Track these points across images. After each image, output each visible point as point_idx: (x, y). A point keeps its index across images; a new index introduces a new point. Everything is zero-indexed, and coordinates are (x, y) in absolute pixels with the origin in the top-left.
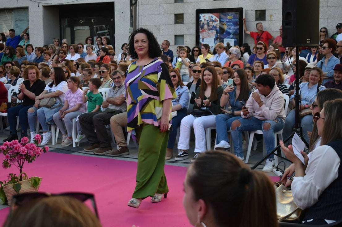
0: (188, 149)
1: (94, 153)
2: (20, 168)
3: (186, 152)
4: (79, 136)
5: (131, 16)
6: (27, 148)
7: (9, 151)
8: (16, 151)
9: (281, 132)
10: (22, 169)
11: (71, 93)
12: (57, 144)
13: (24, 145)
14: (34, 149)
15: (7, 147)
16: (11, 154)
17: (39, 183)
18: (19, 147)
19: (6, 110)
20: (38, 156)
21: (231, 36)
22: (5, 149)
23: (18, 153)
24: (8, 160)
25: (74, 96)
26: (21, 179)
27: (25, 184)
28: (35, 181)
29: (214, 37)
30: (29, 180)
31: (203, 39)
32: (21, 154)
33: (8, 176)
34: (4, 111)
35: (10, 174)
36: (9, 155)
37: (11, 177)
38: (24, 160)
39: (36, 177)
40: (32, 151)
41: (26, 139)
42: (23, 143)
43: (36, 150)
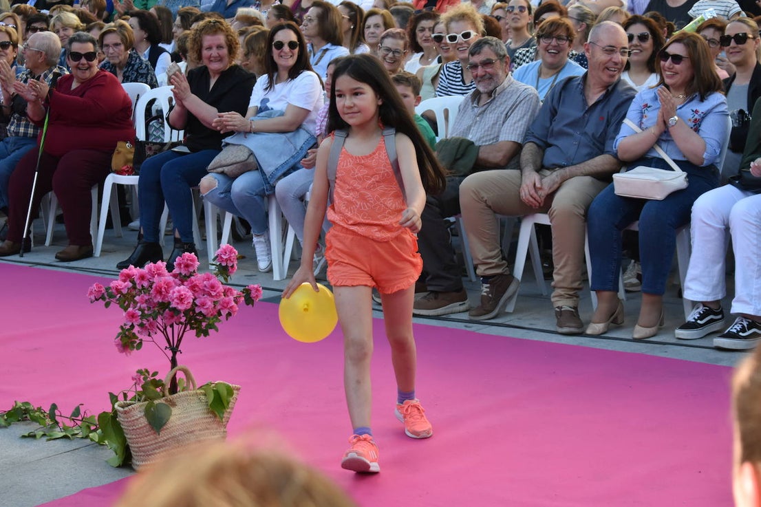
2: (170, 354)
6: (193, 288)
7: (137, 298)
8: (159, 299)
10: (178, 356)
13: (183, 279)
14: (213, 294)
15: (131, 285)
16: (144, 305)
17: (228, 403)
18: (168, 285)
19: (130, 165)
20: (229, 314)
22: (125, 291)
23: (164, 306)
24: (132, 326)
26: (174, 389)
27: (185, 404)
28: (217, 393)
30: (199, 391)
32: (175, 309)
33: (133, 379)
34: (125, 168)
35: (140, 372)
36: (137, 311)
37: (143, 382)
38: (183, 326)
39: (221, 382)
40: (210, 298)
41: (190, 260)
42: (180, 274)
43: (220, 295)
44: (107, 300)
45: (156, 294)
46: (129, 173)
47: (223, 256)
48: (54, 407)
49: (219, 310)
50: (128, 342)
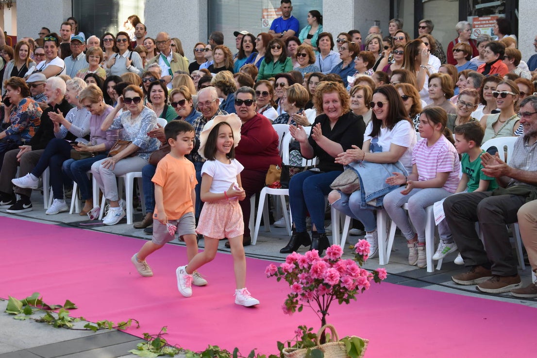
1: (477, 288)
2: (321, 315)
4: (442, 246)
6: (340, 269)
7: (299, 276)
8: (315, 276)
10: (327, 317)
11: (425, 145)
12: (389, 263)
13: (332, 263)
14: (353, 274)
15: (294, 266)
16: (305, 281)
17: (361, 352)
18: (322, 266)
19: (279, 181)
20: (364, 289)
22: (291, 271)
23: (319, 281)
24: (297, 295)
25: (430, 154)
26: (323, 341)
27: (331, 351)
28: (353, 344)
30: (340, 343)
32: (327, 284)
33: (295, 332)
34: (275, 183)
35: (300, 327)
36: (300, 285)
37: (302, 335)
38: (331, 296)
39: (355, 336)
40: (351, 277)
41: (337, 250)
42: (330, 259)
43: (358, 276)
44: (279, 276)
45: (314, 272)
46: (278, 187)
47: (360, 248)
48: (236, 350)
49: (357, 286)
50: (290, 306)
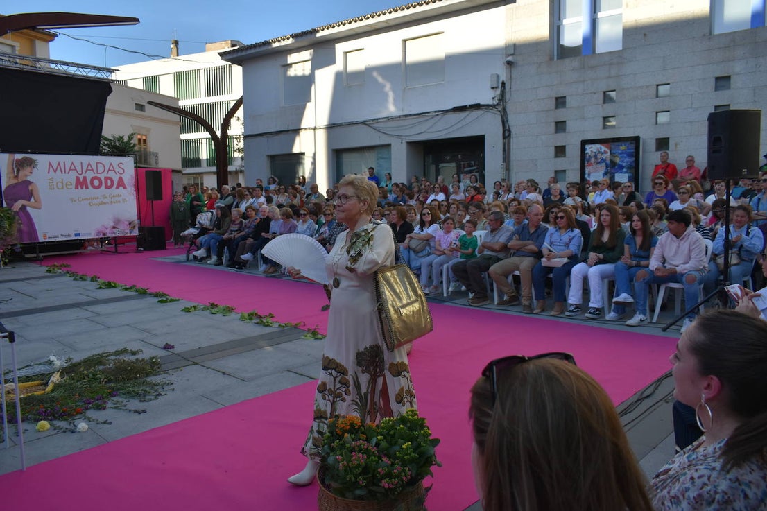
0: (581, 302)
3: (580, 306)
5: (504, 150)
9: (702, 286)
21: (624, 170)
29: (603, 172)
31: (589, 175)
